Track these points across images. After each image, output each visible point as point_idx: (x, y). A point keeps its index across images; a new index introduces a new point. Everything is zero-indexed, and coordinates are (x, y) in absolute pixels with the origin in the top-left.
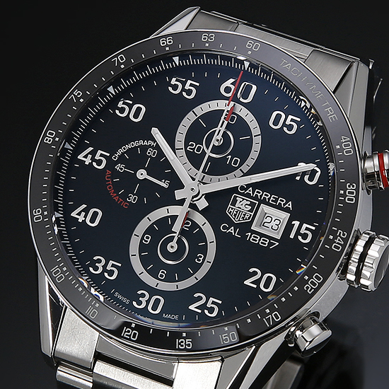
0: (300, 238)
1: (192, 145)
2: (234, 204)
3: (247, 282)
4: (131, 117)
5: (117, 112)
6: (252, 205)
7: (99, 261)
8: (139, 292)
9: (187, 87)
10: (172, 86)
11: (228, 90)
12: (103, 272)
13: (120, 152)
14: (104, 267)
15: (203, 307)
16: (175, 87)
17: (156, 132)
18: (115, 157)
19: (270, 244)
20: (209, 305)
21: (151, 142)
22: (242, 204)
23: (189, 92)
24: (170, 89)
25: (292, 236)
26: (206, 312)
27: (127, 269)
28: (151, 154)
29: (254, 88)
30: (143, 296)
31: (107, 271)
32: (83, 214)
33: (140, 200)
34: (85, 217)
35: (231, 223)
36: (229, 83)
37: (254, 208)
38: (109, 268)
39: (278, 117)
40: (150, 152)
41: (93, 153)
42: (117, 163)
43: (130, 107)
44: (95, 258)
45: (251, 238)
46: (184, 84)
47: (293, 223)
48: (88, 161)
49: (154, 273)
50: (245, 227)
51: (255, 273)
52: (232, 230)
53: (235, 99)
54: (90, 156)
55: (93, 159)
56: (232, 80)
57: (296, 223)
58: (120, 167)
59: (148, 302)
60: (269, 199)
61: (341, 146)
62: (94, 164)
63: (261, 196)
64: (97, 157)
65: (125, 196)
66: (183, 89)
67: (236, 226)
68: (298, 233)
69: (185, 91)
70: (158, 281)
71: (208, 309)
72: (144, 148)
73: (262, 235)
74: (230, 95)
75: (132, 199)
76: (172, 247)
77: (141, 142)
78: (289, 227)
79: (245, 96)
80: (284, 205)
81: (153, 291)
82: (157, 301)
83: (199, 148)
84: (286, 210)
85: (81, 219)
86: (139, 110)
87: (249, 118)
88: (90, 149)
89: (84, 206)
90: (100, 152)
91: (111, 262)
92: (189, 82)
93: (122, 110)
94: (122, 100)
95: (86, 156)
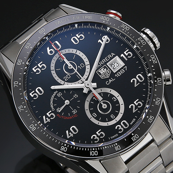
0: (129, 57)
2: (100, 74)
3: (136, 85)
4: (40, 94)
5: (34, 98)
6: (105, 67)
7: (94, 137)
8: (116, 128)
9: (41, 67)
11: (51, 52)
12: (100, 138)
13: (52, 106)
15: (136, 107)
16: (38, 71)
17: (53, 87)
18: (53, 109)
19: (125, 69)
20: (137, 104)
21: (55, 93)
22: (102, 71)
23: (43, 67)
24: (37, 73)
25: (127, 60)
26: (139, 107)
27: (103, 129)
28: (60, 95)
29: (57, 42)
30: (118, 127)
32: (70, 133)
33: (77, 109)
34: (72, 133)
35: (107, 79)
36: (49, 50)
37: (107, 68)
38: (99, 135)
39: (74, 39)
41: (47, 116)
42: (56, 110)
43: (35, 92)
44: (92, 138)
45: (117, 75)
46: (38, 67)
47: (121, 56)
48: (49, 120)
49: (111, 120)
50: (112, 75)
51: (134, 81)
52: (110, 81)
53: (56, 52)
54: (47, 118)
55: (49, 118)
56: (48, 48)
57: (122, 55)
58: (59, 110)
59: (122, 127)
60: (106, 60)
61: (104, 20)
62: (51, 118)
63: (103, 63)
64: (49, 116)
65: (72, 114)
66: (41, 69)
67: (110, 78)
68: (126, 56)
70: (115, 119)
72: (56, 96)
73: (119, 71)
74: (54, 52)
75: (75, 112)
76: (104, 106)
77: (53, 96)
78: (122, 59)
79: (58, 47)
80: (111, 56)
81: (119, 123)
82: (124, 123)
83: (68, 76)
84: (114, 56)
85: (72, 135)
86: (39, 90)
87: (67, 51)
88: (44, 117)
89: (67, 132)
90: (48, 114)
91: (97, 133)
92: (39, 65)
93: (35, 96)
94: (31, 94)
95: (46, 120)
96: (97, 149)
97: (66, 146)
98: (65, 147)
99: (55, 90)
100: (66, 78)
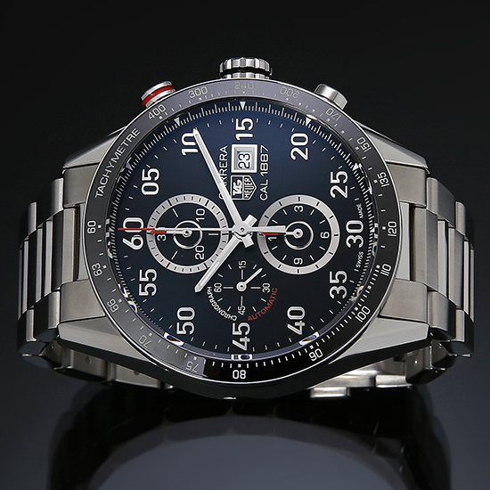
0: (250, 128)
1: (198, 256)
2: (239, 196)
3: (306, 157)
4: (191, 318)
5: (191, 333)
6: (235, 180)
7: (334, 292)
8: (349, 245)
9: (147, 279)
10: (150, 294)
11: (137, 243)
12: (343, 285)
13: (227, 316)
14: (337, 285)
15: (341, 185)
16: (150, 290)
17: (198, 288)
18: (234, 318)
19: (264, 152)
20: (338, 181)
21: (209, 292)
22: (238, 189)
23: (151, 275)
24: (153, 294)
25: (251, 135)
26: (345, 181)
27: (332, 266)
28: (219, 287)
29: (127, 220)
30: (351, 241)
31: (341, 281)
32: (296, 324)
33: (265, 280)
34: (298, 321)
35: (258, 192)
36: (131, 244)
37: (238, 177)
38: (337, 281)
40: (218, 290)
41: (237, 338)
42: (239, 315)
43: (182, 322)
44: (333, 296)
45: (264, 172)
46: (144, 284)
47: (238, 139)
48: (246, 340)
49: (327, 243)
50: (256, 177)
51: (295, 153)
52: (264, 190)
53: (143, 234)
54: (241, 340)
55: (243, 336)
57: (238, 136)
58: (241, 311)
59: (355, 235)
60: (224, 169)
61: (159, 115)
62: (247, 333)
63: (224, 176)
64: (240, 333)
65: (266, 295)
66: (150, 281)
67: (259, 187)
68: (246, 131)
69: (150, 279)
70: (333, 235)
71: (341, 181)
72: (216, 296)
73: (259, 163)
74: (141, 239)
75: (266, 288)
76: (298, 233)
77: (212, 301)
78: (244, 141)
79: (137, 225)
80: (225, 154)
81: (344, 235)
82: (352, 227)
83: (199, 249)
84: (229, 150)
85: (301, 324)
86: (182, 314)
87: (156, 216)
88: (234, 342)
89: (289, 326)
90: (234, 333)
91: (332, 281)
92: (141, 279)
93: (188, 328)
94: (179, 332)
95: (243, 343)
96: (361, 302)
97: (316, 347)
98: (313, 350)
99: (205, 289)
100: (199, 255)
